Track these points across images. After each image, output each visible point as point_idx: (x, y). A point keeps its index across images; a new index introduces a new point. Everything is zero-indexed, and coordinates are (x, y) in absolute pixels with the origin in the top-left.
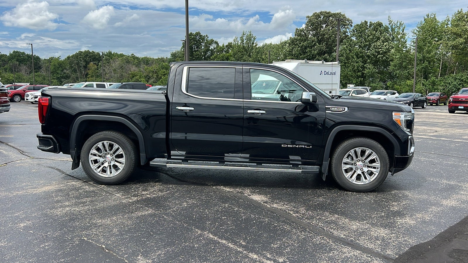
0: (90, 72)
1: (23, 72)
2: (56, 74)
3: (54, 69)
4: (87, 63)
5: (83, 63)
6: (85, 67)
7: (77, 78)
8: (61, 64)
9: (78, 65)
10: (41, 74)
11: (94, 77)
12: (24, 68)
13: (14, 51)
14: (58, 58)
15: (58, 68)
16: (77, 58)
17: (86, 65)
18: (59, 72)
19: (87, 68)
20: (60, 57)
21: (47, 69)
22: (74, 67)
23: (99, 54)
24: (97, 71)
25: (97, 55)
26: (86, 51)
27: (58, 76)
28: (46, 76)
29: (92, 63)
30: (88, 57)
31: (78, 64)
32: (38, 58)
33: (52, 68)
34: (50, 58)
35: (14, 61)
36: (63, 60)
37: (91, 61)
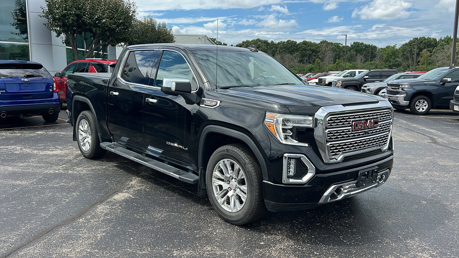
0: (421, 59)
1: (359, 61)
2: (389, 62)
3: (387, 57)
4: (421, 50)
5: (416, 50)
6: (418, 54)
7: (409, 67)
8: (394, 53)
9: (410, 53)
10: (374, 62)
11: (425, 64)
12: (359, 57)
13: (354, 42)
14: (394, 46)
15: (391, 56)
16: (410, 45)
17: (419, 52)
18: (391, 60)
19: (420, 56)
20: (396, 46)
21: (381, 58)
22: (407, 54)
23: (435, 40)
24: (429, 58)
25: (432, 41)
26: (421, 37)
27: (390, 64)
28: (378, 64)
29: (425, 50)
30: (422, 44)
31: (411, 51)
32: (375, 47)
33: (385, 56)
34: (386, 47)
35: (352, 51)
36: (399, 48)
37: (425, 48)
